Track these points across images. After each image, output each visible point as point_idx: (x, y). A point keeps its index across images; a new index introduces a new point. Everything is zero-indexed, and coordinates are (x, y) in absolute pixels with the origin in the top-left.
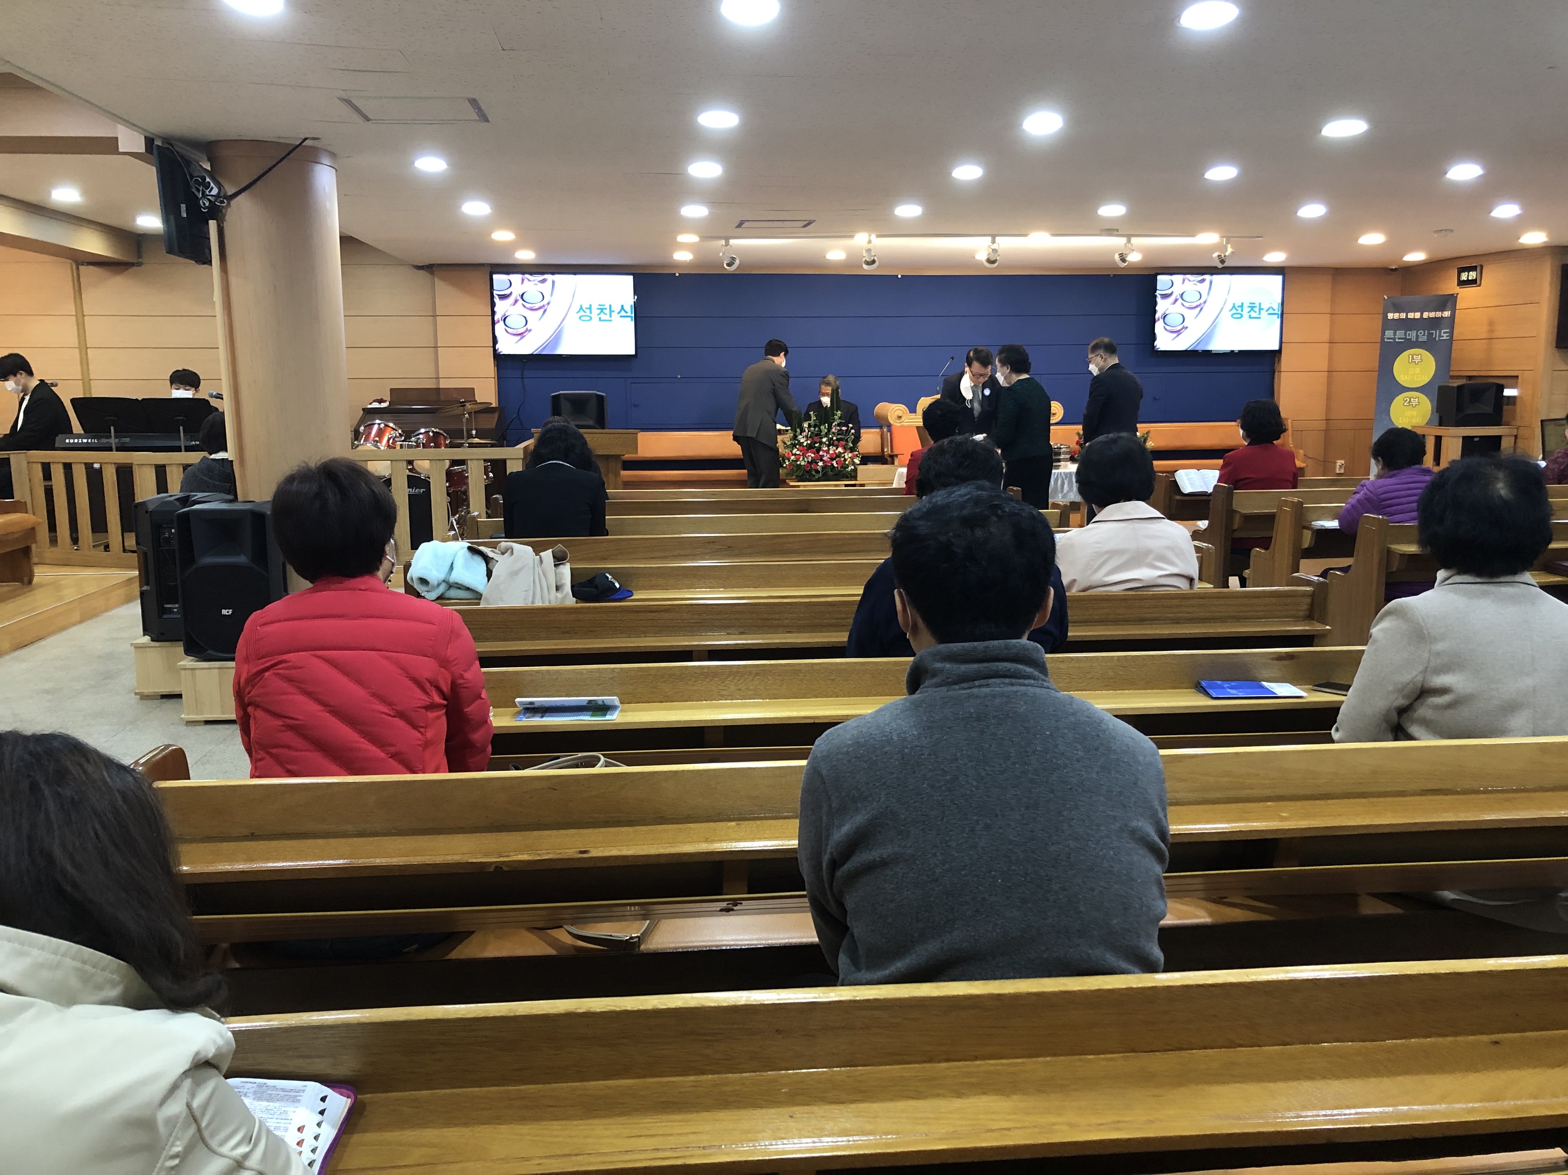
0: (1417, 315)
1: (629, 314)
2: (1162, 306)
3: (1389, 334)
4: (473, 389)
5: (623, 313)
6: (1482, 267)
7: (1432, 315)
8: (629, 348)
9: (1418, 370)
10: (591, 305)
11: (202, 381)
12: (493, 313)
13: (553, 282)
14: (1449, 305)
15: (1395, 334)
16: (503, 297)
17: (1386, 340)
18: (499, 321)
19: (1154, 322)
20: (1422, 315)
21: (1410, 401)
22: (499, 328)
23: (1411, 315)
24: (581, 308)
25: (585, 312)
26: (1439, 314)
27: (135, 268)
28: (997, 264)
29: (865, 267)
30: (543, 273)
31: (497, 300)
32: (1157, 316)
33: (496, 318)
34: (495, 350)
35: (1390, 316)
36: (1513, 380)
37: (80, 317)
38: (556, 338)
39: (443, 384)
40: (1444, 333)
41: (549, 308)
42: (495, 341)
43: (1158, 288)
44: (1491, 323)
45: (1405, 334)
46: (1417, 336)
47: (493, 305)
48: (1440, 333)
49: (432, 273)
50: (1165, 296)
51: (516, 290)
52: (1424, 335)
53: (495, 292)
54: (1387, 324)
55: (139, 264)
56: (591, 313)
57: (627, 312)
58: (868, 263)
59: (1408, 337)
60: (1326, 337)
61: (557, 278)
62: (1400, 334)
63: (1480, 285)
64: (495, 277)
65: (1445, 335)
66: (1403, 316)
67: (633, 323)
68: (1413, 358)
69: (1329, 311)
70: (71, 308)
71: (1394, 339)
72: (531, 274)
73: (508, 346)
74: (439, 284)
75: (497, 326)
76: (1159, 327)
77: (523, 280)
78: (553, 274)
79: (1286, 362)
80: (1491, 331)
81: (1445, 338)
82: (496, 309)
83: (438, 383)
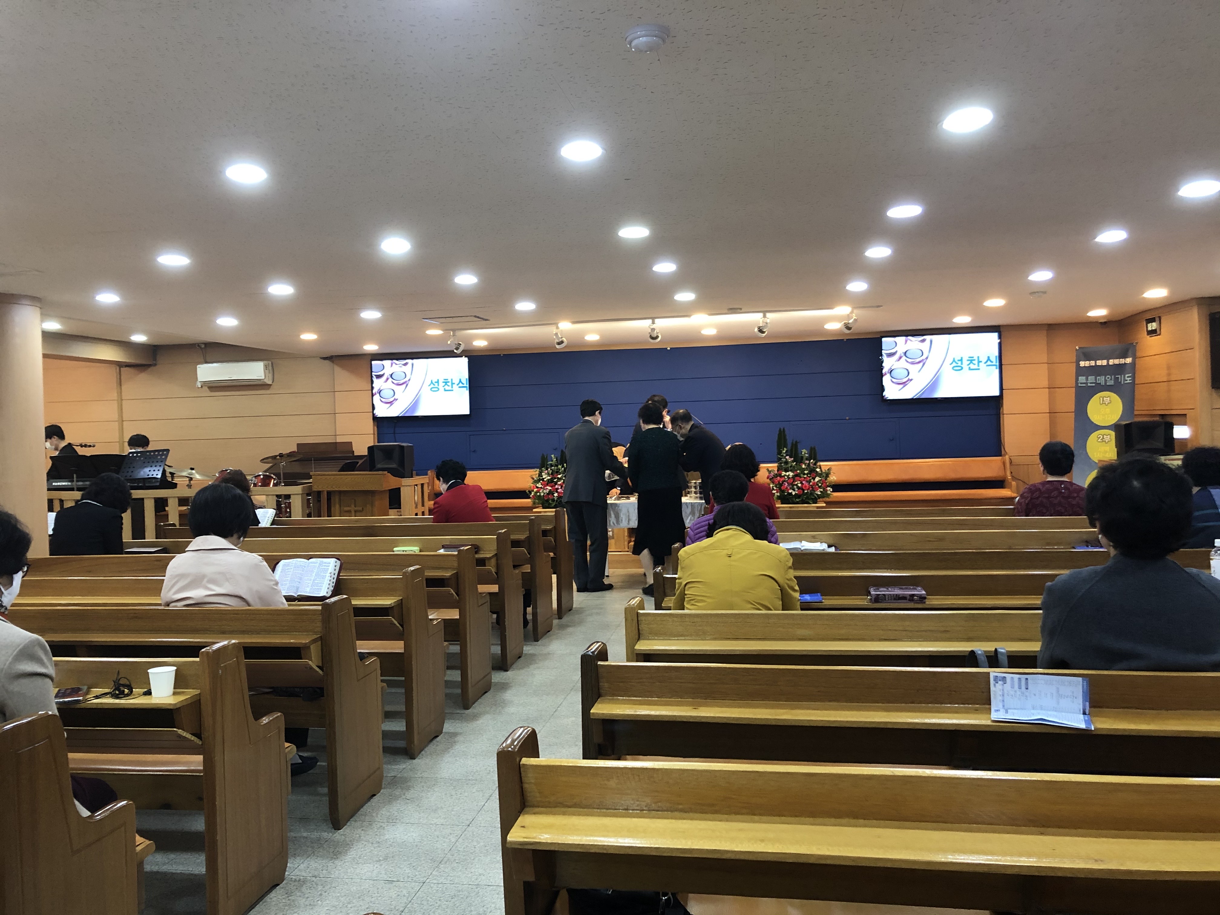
0: (1104, 362)
1: (465, 385)
2: (888, 363)
3: (1082, 379)
4: (351, 442)
5: (461, 385)
6: (1160, 318)
7: (1117, 361)
8: (465, 410)
9: (1108, 410)
10: (438, 380)
11: (151, 443)
12: (372, 388)
13: (413, 365)
14: (1130, 353)
15: (1087, 379)
16: (379, 377)
17: (1080, 385)
18: (376, 394)
19: (882, 376)
20: (1108, 363)
21: (1103, 438)
22: (376, 398)
23: (1099, 363)
24: (432, 382)
25: (434, 385)
26: (1122, 361)
27: (152, 368)
28: (659, 339)
29: (557, 347)
30: (405, 359)
31: (375, 379)
32: (884, 371)
33: (374, 392)
34: (373, 414)
35: (1082, 364)
36: (1182, 419)
37: (120, 400)
38: (415, 404)
39: (339, 440)
40: (1128, 377)
41: (410, 383)
42: (373, 408)
43: (883, 348)
44: (1169, 368)
45: (1096, 380)
46: (1106, 381)
47: (372, 382)
48: (1124, 377)
49: (333, 362)
50: (890, 355)
51: (387, 371)
52: (1111, 380)
53: (373, 373)
54: (1080, 371)
55: (155, 365)
56: (438, 385)
57: (463, 384)
58: (559, 344)
59: (1098, 382)
60: (1046, 383)
61: (416, 362)
62: (1091, 379)
63: (1160, 335)
64: (373, 362)
65: (1129, 379)
66: (1093, 363)
67: (468, 391)
68: (1103, 401)
69: (1046, 361)
70: (115, 395)
71: (1086, 383)
72: (397, 360)
73: (382, 411)
74: (337, 369)
75: (374, 397)
76: (886, 381)
77: (392, 364)
78: (412, 359)
79: (1007, 406)
80: (1169, 375)
81: (1128, 382)
82: (374, 385)
83: (336, 440)
